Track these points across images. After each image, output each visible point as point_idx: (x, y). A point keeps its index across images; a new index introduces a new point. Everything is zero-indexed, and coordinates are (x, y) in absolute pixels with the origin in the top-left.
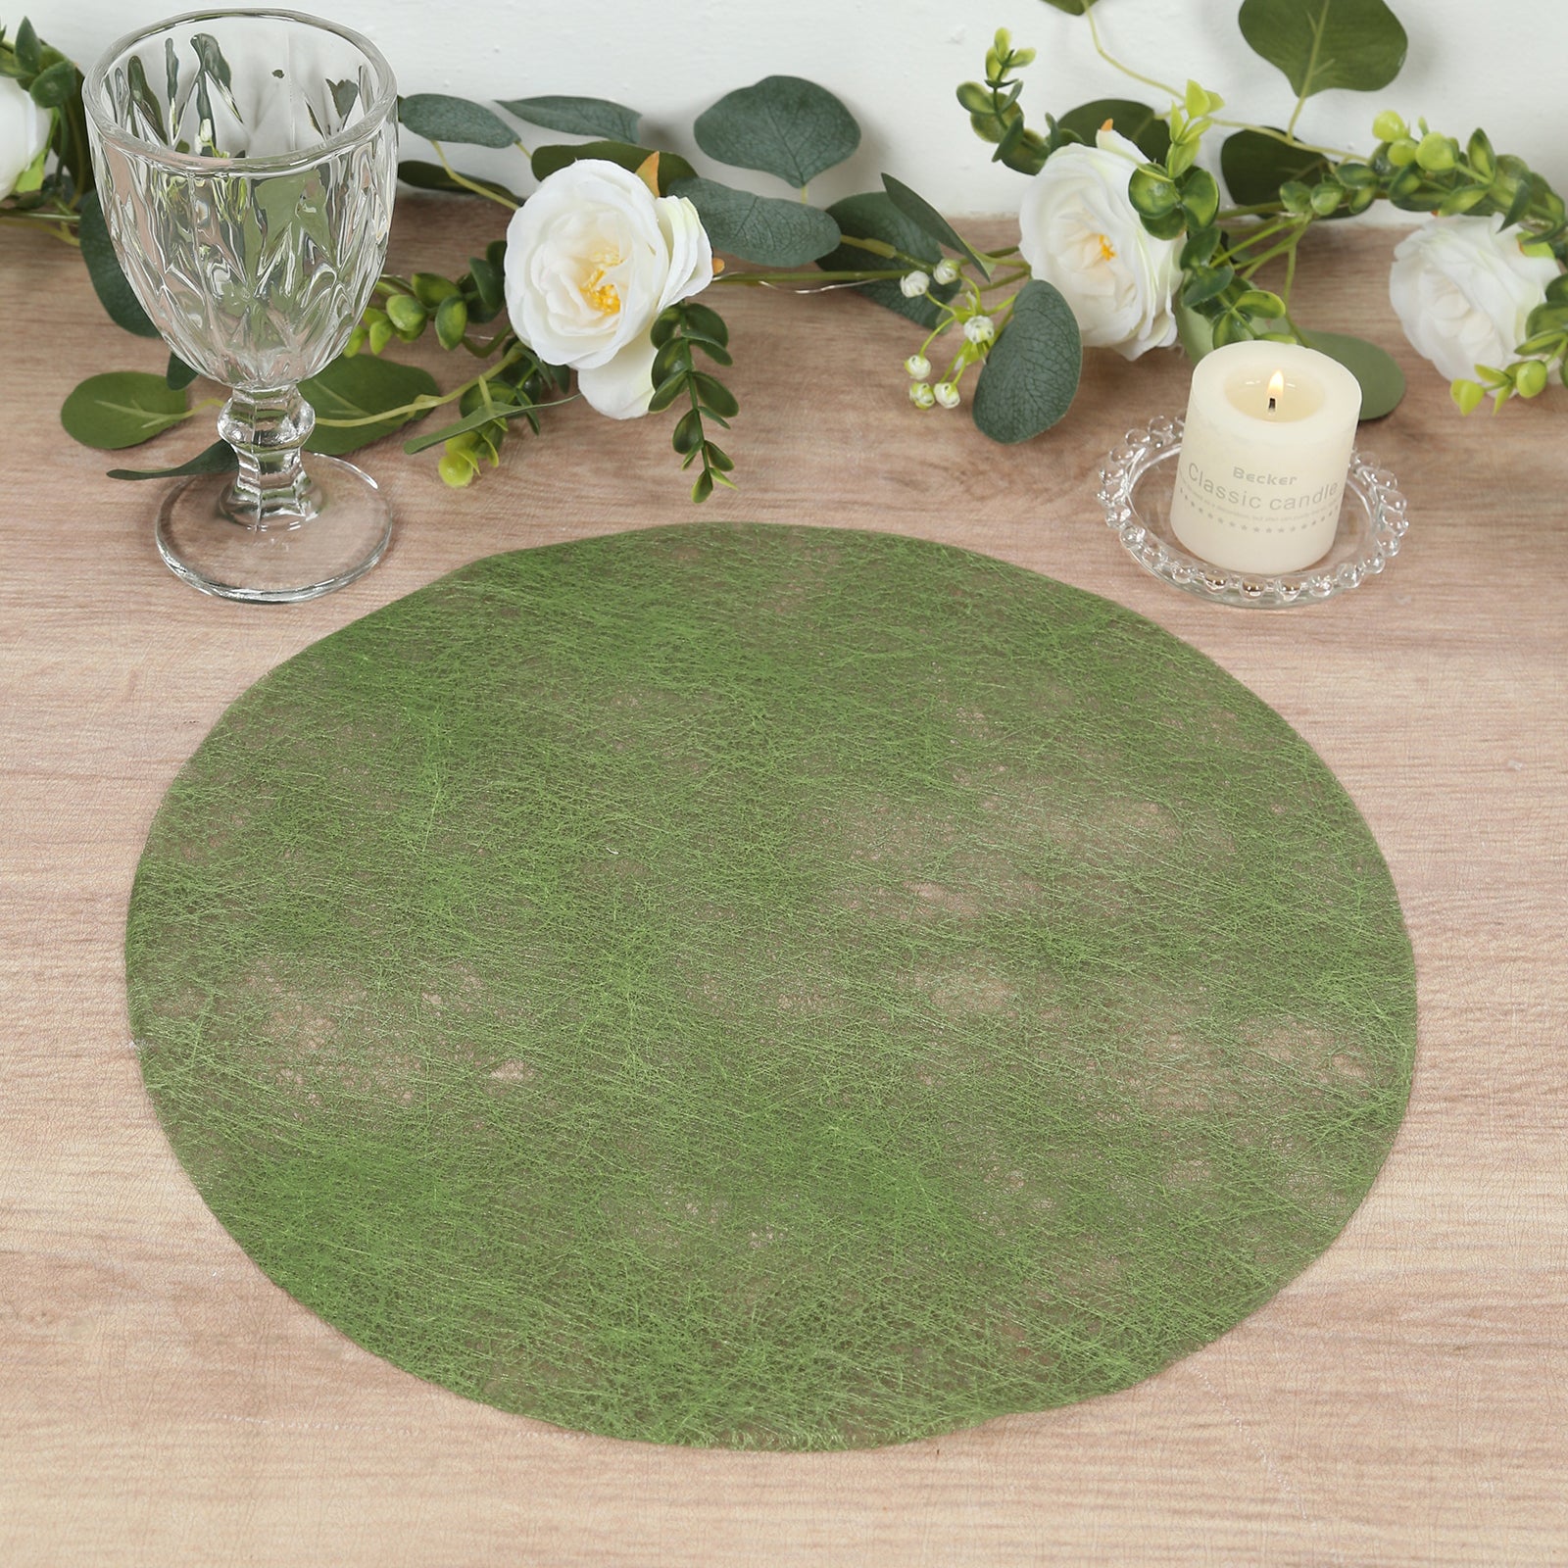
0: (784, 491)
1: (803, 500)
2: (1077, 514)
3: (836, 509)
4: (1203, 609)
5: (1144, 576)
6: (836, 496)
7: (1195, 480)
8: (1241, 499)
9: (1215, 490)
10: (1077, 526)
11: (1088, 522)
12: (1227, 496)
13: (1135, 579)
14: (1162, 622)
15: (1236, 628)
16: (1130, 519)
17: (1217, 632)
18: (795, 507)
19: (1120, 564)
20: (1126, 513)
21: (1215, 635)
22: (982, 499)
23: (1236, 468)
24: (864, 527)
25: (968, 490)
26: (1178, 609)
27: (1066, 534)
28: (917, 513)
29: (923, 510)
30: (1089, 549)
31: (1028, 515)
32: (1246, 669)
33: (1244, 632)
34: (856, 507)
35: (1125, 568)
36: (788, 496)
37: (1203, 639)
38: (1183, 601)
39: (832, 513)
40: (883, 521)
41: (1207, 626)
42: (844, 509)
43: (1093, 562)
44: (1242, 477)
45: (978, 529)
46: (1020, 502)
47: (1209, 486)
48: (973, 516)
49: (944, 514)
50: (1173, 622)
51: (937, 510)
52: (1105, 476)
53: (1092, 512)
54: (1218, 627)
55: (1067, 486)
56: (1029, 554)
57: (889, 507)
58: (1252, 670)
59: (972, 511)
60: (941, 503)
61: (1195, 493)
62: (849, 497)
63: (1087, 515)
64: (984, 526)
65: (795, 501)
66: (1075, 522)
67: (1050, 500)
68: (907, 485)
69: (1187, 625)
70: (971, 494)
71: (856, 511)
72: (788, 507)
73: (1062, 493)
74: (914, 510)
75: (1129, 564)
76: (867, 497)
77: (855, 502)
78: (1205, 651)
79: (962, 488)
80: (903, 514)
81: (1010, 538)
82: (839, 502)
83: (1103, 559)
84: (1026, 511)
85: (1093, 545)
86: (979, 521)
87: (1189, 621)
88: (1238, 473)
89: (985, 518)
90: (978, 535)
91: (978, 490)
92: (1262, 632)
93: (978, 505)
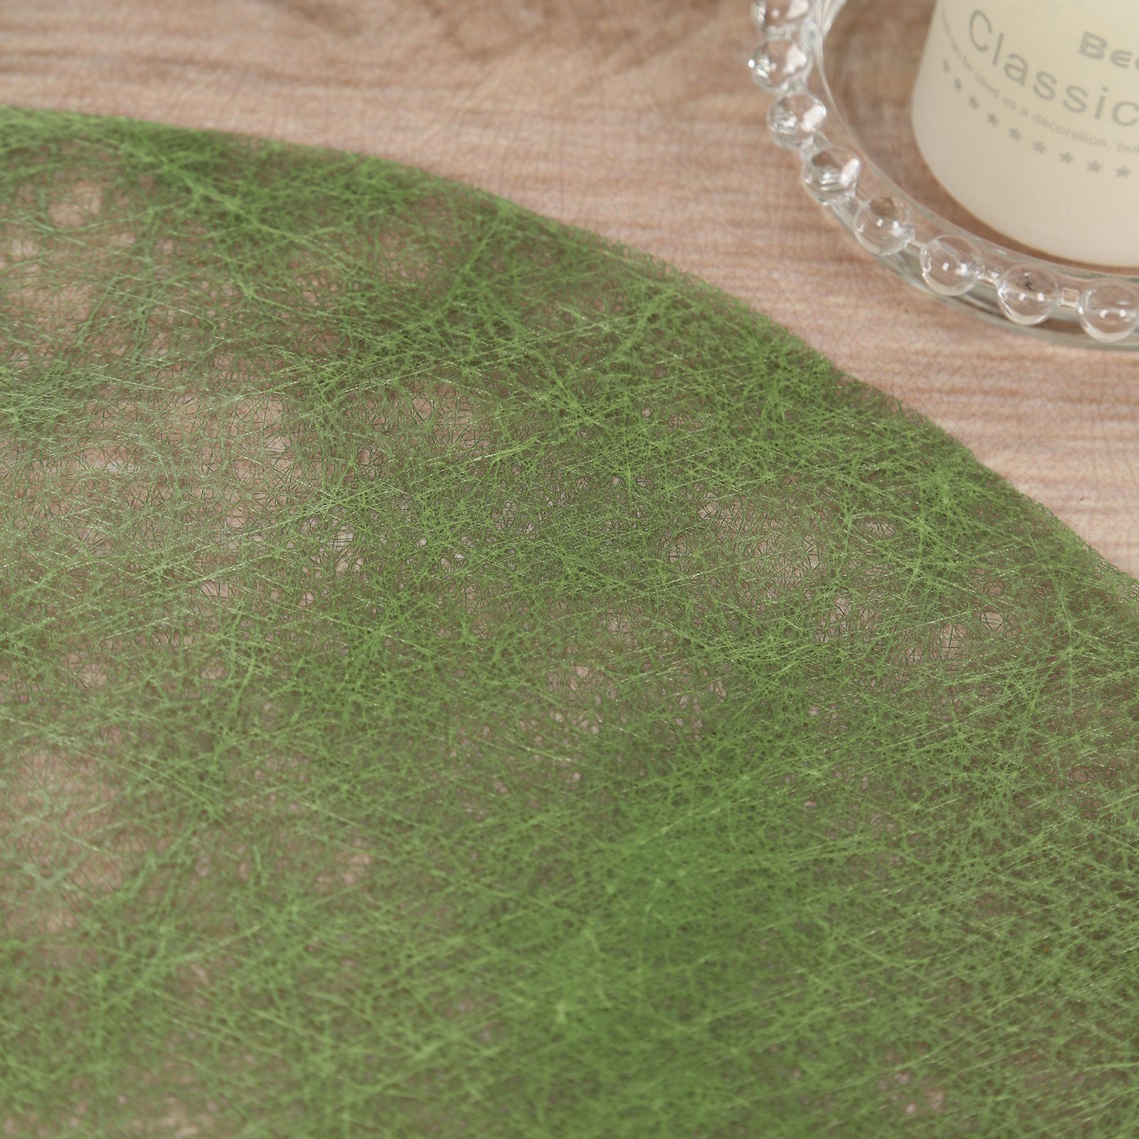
0: (25, 29)
1: (66, 53)
2: (695, 96)
3: (144, 79)
4: (988, 347)
5: (852, 259)
6: (146, 44)
7: (984, 49)
8: (1092, 102)
9: (1031, 79)
10: (700, 127)
11: (724, 117)
12: (1061, 94)
13: (833, 268)
14: (896, 383)
15: (1067, 399)
16: (826, 127)
17: (1023, 409)
18: (45, 71)
19: (798, 228)
20: (817, 113)
21: (1019, 419)
22: (483, 55)
23: (1088, 36)
24: (209, 125)
25: (450, 34)
26: (931, 347)
27: (674, 148)
28: (332, 92)
29: (346, 83)
30: (727, 190)
31: (586, 100)
32: (1093, 511)
33: (1087, 409)
34: (191, 74)
35: (810, 240)
36: (33, 42)
37: (991, 429)
38: (943, 326)
39: (134, 88)
40: (253, 111)
41: (1003, 393)
42: (163, 77)
43: (737, 224)
44: (1099, 56)
45: (472, 136)
46: (568, 66)
47: (1018, 69)
48: (461, 101)
49: (395, 93)
50: (921, 383)
51: (381, 84)
52: (768, 16)
53: (731, 91)
54: (1027, 396)
55: (674, 24)
56: (589, 201)
57: (269, 75)
58: (1107, 512)
59: (459, 86)
60: (388, 65)
61: (981, 80)
62: (175, 45)
63: (720, 102)
64: (486, 126)
65: (47, 53)
66: (692, 119)
67: (637, 61)
68: (310, 15)
69: (952, 391)
70: (459, 44)
71: (190, 84)
72: (28, 70)
73: (664, 43)
74: (326, 82)
75: (819, 228)
76: (217, 48)
77: (189, 61)
78: (994, 463)
79: (434, 27)
80: (300, 91)
81: (545, 157)
82: (151, 60)
83: (758, 214)
84: (584, 89)
85: (735, 179)
86: (475, 112)
87: (958, 381)
88: (1092, 46)
89: (488, 105)
90: (473, 149)
91: (474, 33)
92: (1124, 409)
93: (468, 70)
